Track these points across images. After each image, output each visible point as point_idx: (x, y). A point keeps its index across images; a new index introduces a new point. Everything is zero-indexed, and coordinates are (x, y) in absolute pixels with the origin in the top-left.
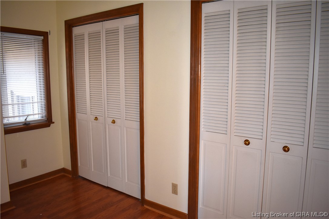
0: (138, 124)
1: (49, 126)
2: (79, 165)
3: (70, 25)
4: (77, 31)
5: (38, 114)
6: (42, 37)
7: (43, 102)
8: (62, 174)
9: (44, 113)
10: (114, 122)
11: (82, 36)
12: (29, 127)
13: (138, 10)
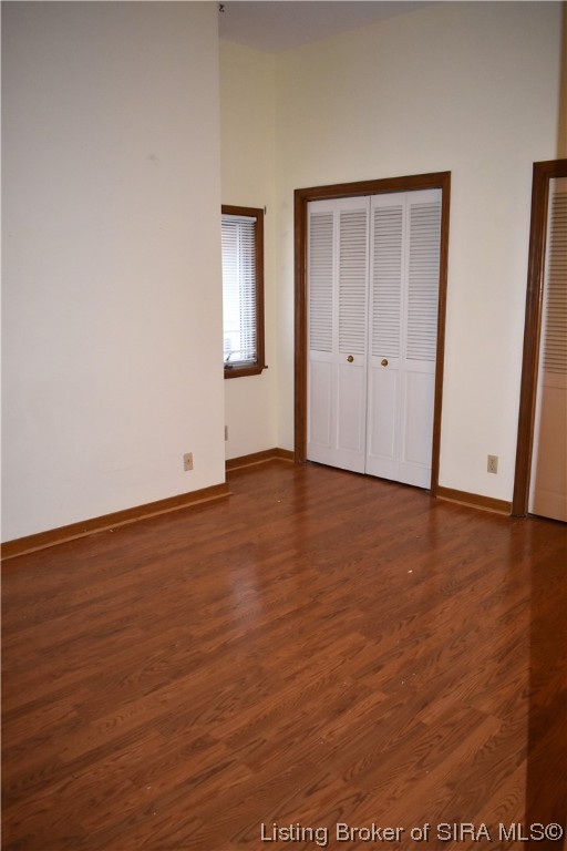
0: (433, 365)
1: (259, 372)
2: (309, 440)
3: (303, 198)
4: (315, 208)
5: (241, 351)
6: (255, 219)
7: (251, 331)
8: (276, 458)
9: (252, 351)
10: (385, 363)
11: (328, 218)
12: (231, 372)
13: (441, 181)
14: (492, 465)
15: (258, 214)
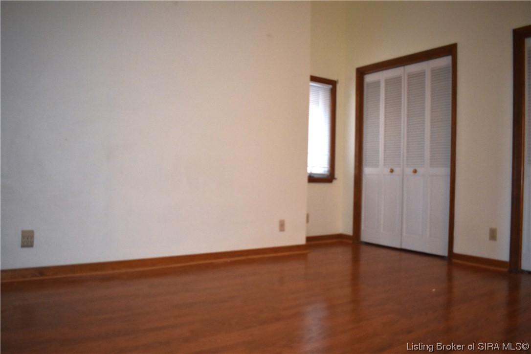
1: (331, 182)
2: (363, 227)
3: (361, 73)
4: (369, 78)
6: (331, 86)
10: (415, 171)
11: (377, 84)
12: (313, 179)
13: (450, 50)
14: (493, 235)
15: (333, 84)
